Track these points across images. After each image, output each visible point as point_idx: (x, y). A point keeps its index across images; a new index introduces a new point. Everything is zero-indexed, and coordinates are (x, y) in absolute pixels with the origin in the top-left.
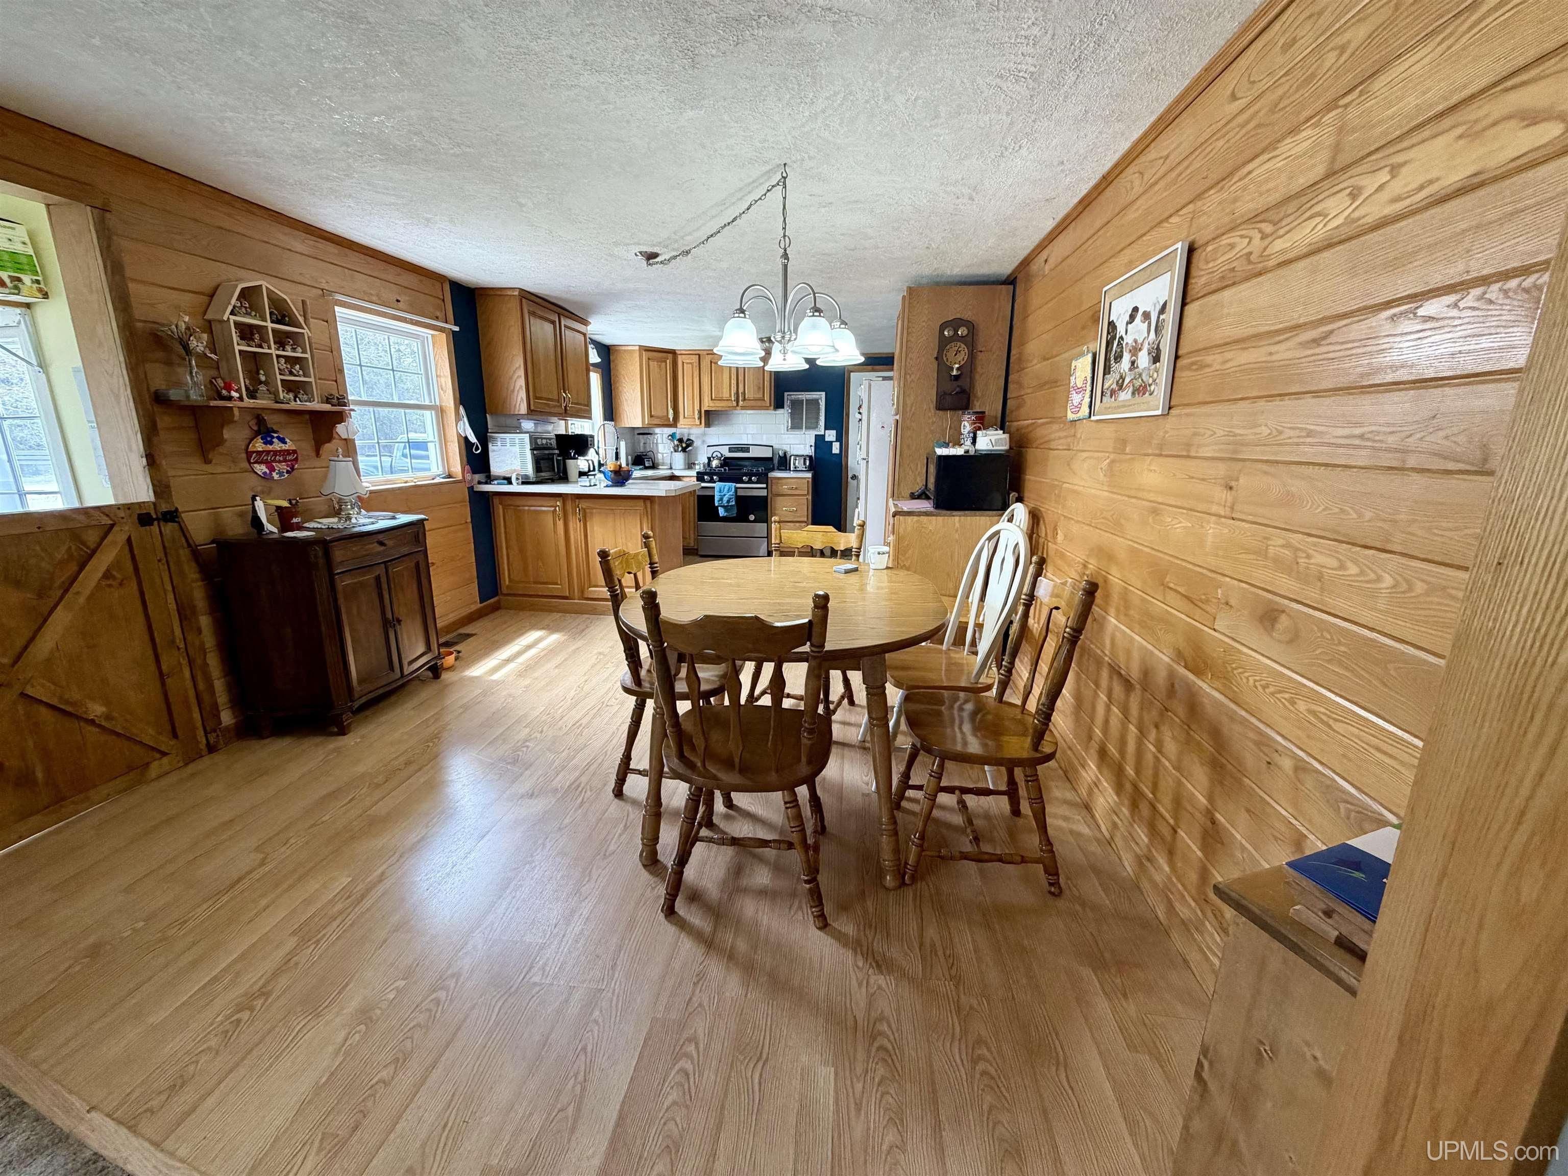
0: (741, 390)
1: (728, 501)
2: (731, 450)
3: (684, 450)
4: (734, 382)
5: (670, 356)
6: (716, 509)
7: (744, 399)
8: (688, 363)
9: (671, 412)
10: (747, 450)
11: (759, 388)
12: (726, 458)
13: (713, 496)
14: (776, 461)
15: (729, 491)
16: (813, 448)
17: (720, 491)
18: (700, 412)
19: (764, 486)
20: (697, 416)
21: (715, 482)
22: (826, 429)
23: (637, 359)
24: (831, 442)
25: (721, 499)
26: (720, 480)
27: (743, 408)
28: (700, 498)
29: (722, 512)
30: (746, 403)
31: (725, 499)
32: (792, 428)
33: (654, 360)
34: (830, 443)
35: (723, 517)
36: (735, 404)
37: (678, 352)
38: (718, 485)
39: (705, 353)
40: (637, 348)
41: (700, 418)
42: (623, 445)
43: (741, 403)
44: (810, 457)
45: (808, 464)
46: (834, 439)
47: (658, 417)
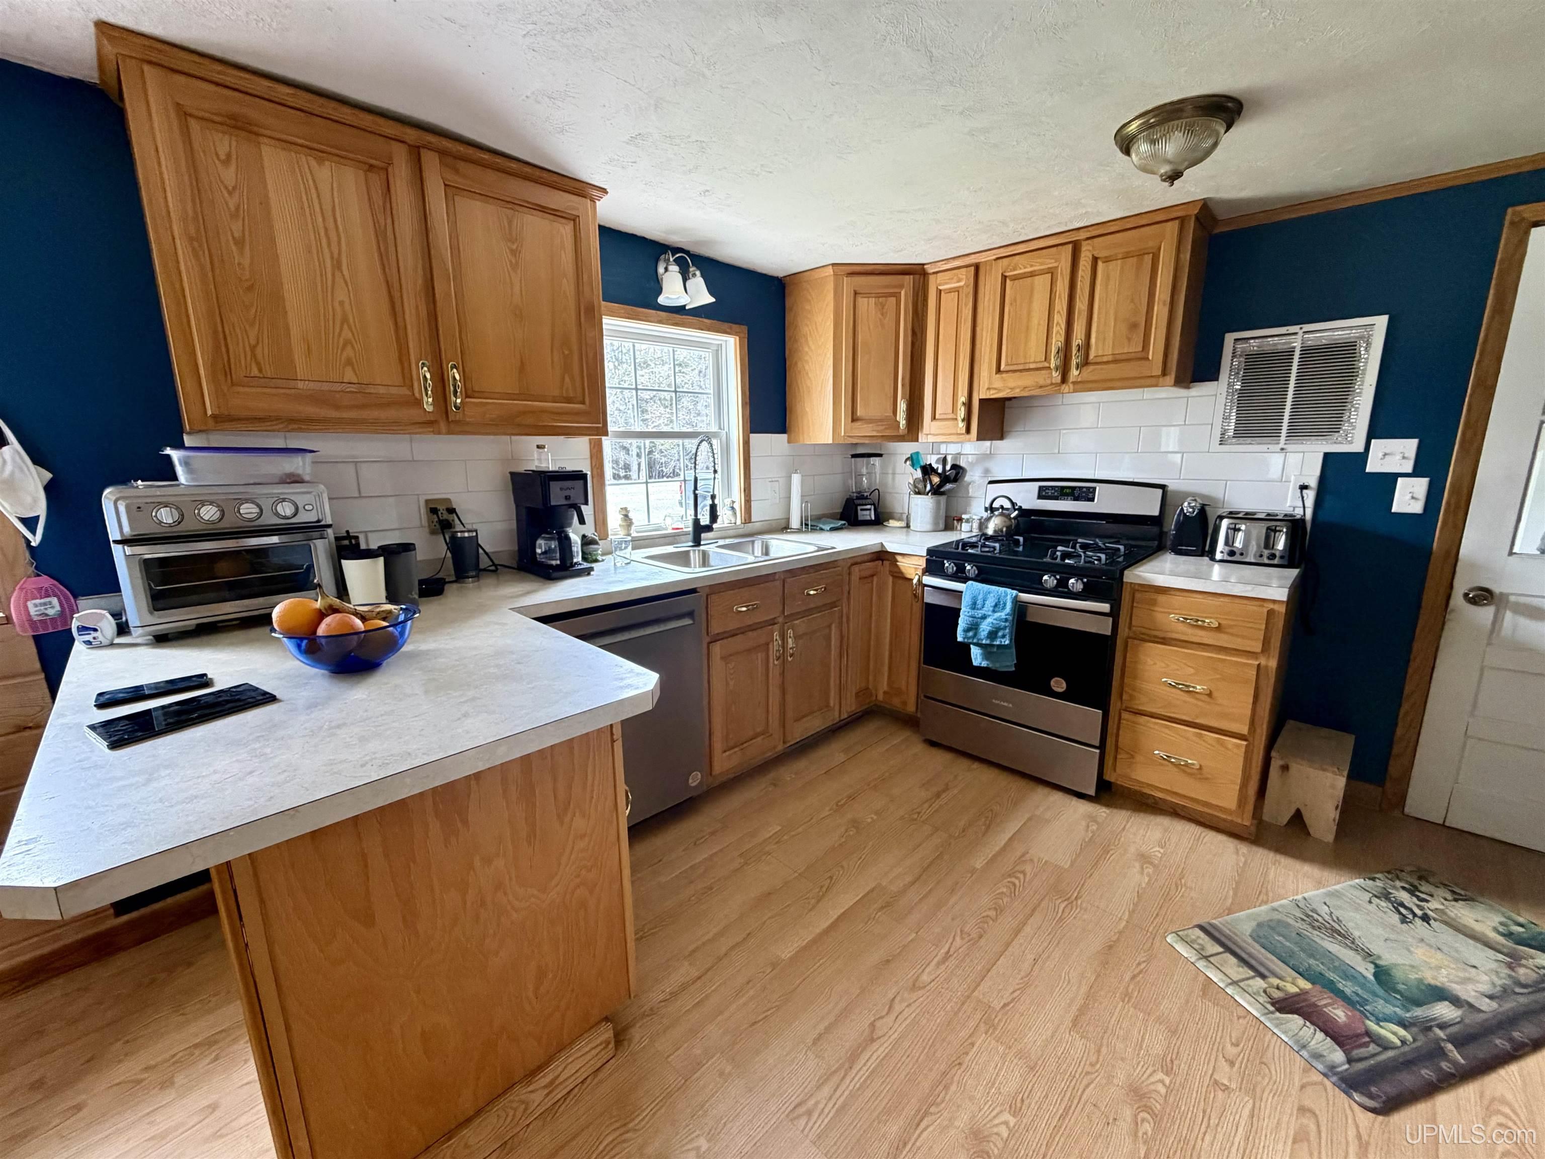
0: (1078, 338)
1: (993, 635)
2: (1043, 494)
3: (936, 491)
4: (1060, 319)
5: (908, 280)
6: (965, 648)
7: (1085, 362)
8: (950, 291)
9: (902, 406)
10: (1088, 495)
11: (1134, 326)
12: (1025, 513)
13: (956, 612)
14: (1171, 526)
15: (996, 607)
16: (1310, 496)
17: (974, 606)
18: (969, 405)
19: (1105, 607)
20: (962, 412)
21: (964, 580)
22: (1373, 433)
23: (830, 296)
24: (1392, 478)
25: (973, 627)
26: (983, 577)
27: (1083, 386)
28: (930, 608)
29: (977, 656)
30: (1088, 373)
31: (985, 628)
32: (1238, 434)
33: (868, 295)
34: (1389, 481)
35: (979, 668)
36: (1056, 376)
37: (930, 269)
38: (969, 589)
39: (991, 256)
40: (830, 270)
41: (968, 420)
42: (796, 479)
43: (1074, 372)
44: (1295, 525)
45: (1281, 545)
46: (1408, 468)
47: (870, 421)
